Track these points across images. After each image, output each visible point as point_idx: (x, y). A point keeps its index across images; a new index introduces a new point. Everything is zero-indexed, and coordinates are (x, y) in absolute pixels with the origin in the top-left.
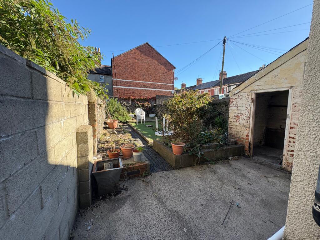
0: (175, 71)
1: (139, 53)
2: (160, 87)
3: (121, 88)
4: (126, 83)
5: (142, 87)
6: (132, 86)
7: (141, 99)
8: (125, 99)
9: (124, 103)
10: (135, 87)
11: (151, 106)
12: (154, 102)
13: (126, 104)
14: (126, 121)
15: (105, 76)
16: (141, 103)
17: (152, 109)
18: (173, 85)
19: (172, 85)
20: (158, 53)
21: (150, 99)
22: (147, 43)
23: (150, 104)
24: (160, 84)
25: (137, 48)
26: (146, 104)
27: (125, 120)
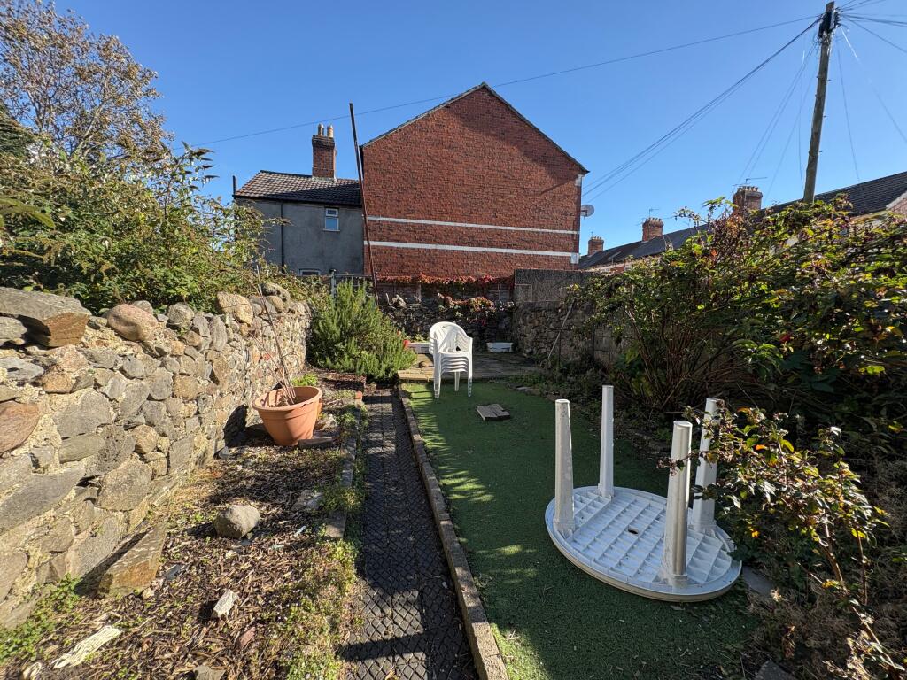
0: (585, 182)
1: (454, 125)
2: (529, 242)
3: (391, 248)
4: (408, 230)
5: (464, 245)
6: (428, 242)
7: (457, 285)
8: (399, 286)
9: (394, 300)
10: (441, 243)
11: (494, 309)
12: (506, 296)
13: (402, 304)
14: (390, 375)
15: (343, 210)
16: (459, 298)
17: (498, 323)
18: (575, 233)
19: (571, 232)
20: (522, 120)
21: (492, 284)
22: (484, 88)
23: (492, 304)
24: (529, 232)
25: (447, 107)
26: (476, 302)
27: (387, 371)
